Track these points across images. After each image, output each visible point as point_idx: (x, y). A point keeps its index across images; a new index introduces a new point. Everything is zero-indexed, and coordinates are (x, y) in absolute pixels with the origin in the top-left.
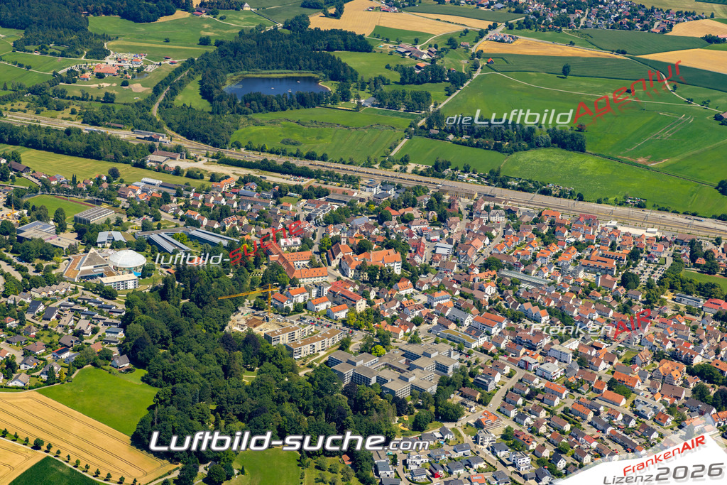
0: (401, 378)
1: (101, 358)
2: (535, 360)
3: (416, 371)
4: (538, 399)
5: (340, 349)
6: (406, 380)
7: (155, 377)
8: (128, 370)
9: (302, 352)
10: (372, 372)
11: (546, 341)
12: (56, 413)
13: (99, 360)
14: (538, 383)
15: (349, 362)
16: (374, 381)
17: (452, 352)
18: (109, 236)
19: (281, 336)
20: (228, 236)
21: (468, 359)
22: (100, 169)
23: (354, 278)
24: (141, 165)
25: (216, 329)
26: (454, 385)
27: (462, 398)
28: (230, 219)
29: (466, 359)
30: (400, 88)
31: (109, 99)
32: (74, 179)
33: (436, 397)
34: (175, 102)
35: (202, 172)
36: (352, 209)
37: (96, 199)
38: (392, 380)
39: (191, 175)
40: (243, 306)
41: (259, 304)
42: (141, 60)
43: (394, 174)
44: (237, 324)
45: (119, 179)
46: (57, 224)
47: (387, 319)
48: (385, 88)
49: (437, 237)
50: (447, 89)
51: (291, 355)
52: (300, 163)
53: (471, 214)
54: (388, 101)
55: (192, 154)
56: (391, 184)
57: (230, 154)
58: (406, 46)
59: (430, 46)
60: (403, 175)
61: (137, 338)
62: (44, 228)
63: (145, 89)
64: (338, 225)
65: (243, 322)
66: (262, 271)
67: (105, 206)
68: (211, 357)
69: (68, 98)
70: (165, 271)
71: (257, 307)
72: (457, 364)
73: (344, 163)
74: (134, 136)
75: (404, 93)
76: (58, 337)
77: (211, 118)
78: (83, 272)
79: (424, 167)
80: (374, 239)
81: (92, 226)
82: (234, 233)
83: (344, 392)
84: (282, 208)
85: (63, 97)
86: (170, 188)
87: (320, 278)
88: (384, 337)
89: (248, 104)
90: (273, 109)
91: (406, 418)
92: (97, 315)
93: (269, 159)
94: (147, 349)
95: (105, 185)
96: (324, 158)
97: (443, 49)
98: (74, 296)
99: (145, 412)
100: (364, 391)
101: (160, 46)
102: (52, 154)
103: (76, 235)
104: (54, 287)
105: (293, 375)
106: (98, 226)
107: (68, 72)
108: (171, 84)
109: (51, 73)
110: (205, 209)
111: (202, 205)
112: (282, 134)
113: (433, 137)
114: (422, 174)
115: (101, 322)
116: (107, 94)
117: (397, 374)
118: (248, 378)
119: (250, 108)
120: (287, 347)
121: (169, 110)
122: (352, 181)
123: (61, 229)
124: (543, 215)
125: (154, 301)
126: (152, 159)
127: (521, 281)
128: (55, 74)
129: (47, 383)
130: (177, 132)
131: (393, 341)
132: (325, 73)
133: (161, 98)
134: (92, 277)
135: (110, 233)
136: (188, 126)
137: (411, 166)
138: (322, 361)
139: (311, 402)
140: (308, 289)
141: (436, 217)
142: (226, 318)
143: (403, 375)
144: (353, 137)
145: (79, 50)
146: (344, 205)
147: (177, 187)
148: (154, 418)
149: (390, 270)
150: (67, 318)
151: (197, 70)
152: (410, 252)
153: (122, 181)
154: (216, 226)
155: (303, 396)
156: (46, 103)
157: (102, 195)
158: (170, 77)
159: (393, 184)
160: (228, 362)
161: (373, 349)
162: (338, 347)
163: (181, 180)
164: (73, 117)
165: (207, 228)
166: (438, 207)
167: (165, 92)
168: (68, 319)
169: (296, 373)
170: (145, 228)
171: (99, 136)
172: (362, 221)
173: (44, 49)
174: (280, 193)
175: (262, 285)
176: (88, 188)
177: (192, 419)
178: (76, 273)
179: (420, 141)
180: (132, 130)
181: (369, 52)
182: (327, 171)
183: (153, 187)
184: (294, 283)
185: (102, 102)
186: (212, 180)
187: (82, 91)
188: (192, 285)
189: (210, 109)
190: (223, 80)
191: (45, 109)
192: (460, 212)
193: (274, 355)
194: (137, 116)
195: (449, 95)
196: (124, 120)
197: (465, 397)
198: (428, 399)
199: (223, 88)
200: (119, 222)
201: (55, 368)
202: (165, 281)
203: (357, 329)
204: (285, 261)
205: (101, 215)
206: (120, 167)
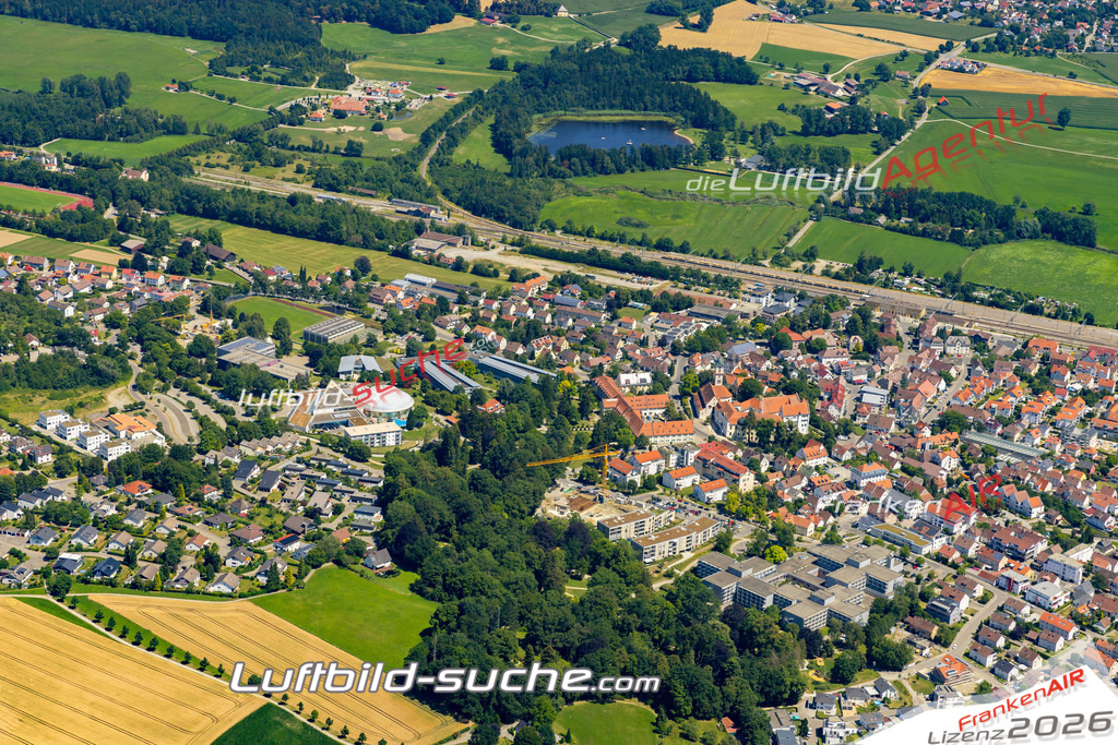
0: (811, 598)
1: (348, 553)
2: (1023, 576)
3: (836, 589)
4: (1030, 640)
5: (715, 549)
6: (821, 602)
7: (432, 585)
8: (389, 573)
9: (657, 553)
10: (766, 588)
11: (1041, 547)
12: (280, 636)
13: (345, 556)
14: (1030, 614)
15: (730, 570)
16: (769, 602)
17: (893, 560)
18: (357, 363)
19: (624, 527)
20: (538, 366)
21: (917, 571)
22: (340, 258)
23: (735, 438)
24: (404, 254)
25: (523, 512)
26: (897, 612)
27: (908, 634)
28: (541, 341)
29: (913, 571)
30: (802, 141)
31: (353, 150)
32: (303, 273)
33: (867, 631)
34: (454, 157)
35: (496, 266)
36: (730, 330)
37: (336, 305)
38: (798, 602)
39: (478, 271)
40: (564, 477)
41: (588, 475)
42: (402, 91)
43: (795, 276)
44: (556, 505)
45: (370, 275)
46: (278, 343)
47: (787, 504)
48: (778, 141)
49: (864, 377)
50: (875, 144)
51: (640, 558)
52: (647, 256)
53: (916, 342)
54: (782, 161)
55: (481, 239)
56: (790, 292)
57: (540, 239)
58: (810, 76)
59: (848, 76)
60: (807, 278)
61: (403, 523)
62: (258, 348)
63: (409, 135)
64: (708, 354)
65: (563, 502)
66: (591, 424)
67: (349, 316)
68: (517, 556)
69: (292, 148)
70: (442, 418)
71: (584, 480)
72: (901, 579)
73: (715, 257)
74: (392, 209)
75: (808, 150)
76: (282, 518)
77: (509, 182)
78: (317, 418)
79: (841, 266)
80: (765, 378)
81: (332, 346)
82: (547, 362)
83: (724, 617)
84: (620, 325)
85: (283, 147)
86: (448, 290)
87: (683, 437)
88: (784, 532)
89: (566, 162)
90: (604, 171)
91: (820, 661)
92: (340, 486)
93: (600, 249)
94: (419, 541)
95: (350, 284)
96: (684, 249)
97: (868, 82)
98: (305, 455)
99: (416, 640)
100: (755, 618)
101: (431, 70)
102: (268, 234)
103: (306, 360)
104: (275, 439)
105: (645, 589)
106: (339, 347)
107: (292, 108)
108: (447, 129)
109: (265, 109)
110: (502, 325)
111: (498, 319)
112: (619, 210)
113: (854, 219)
114: (837, 277)
115: (346, 497)
116: (350, 142)
117: (808, 592)
118: (574, 591)
119: (569, 168)
120: (633, 543)
121: (445, 169)
122: (729, 285)
123: (284, 349)
124: (1030, 345)
125: (428, 466)
126: (421, 244)
127: (997, 450)
128: (272, 110)
129: (266, 588)
130: (457, 204)
131: (799, 540)
132: (685, 117)
133: (433, 151)
134: (331, 426)
135: (356, 357)
136: (474, 195)
137: (820, 265)
138: (688, 568)
139: (672, 632)
140: (664, 454)
141: (861, 345)
142: (537, 496)
143: (816, 594)
144: (728, 216)
145: (307, 74)
146: (717, 323)
147: (459, 290)
148: (431, 649)
149: (791, 427)
150: (295, 489)
151: (487, 109)
152: (821, 398)
153: (375, 278)
154: (520, 351)
155: (660, 623)
156: (258, 156)
157: (345, 299)
158: (447, 119)
159: (792, 292)
160: (543, 565)
161: (768, 551)
162: (712, 546)
163: (465, 279)
164: (300, 177)
165: (506, 353)
166: (865, 330)
167: (438, 141)
168: (297, 491)
169: (648, 585)
170: (411, 351)
171: (340, 208)
172: (745, 348)
173: (255, 73)
174: (617, 302)
175: (591, 446)
176: (324, 288)
177: (490, 653)
178: (308, 419)
179: (832, 225)
180: (389, 199)
181: (751, 84)
182: (689, 269)
183: (422, 288)
184: (641, 443)
185: (343, 155)
186: (512, 279)
187: (313, 138)
188: (486, 443)
189: (508, 169)
190: (528, 125)
191: (257, 164)
192: (899, 339)
193: (614, 557)
194: (396, 178)
195: (878, 153)
196: (376, 184)
197: (913, 632)
198: (855, 633)
199: (528, 136)
200: (371, 342)
201: (279, 566)
202: (445, 435)
203: (740, 519)
204: (628, 409)
205: (343, 329)
206: (373, 256)
